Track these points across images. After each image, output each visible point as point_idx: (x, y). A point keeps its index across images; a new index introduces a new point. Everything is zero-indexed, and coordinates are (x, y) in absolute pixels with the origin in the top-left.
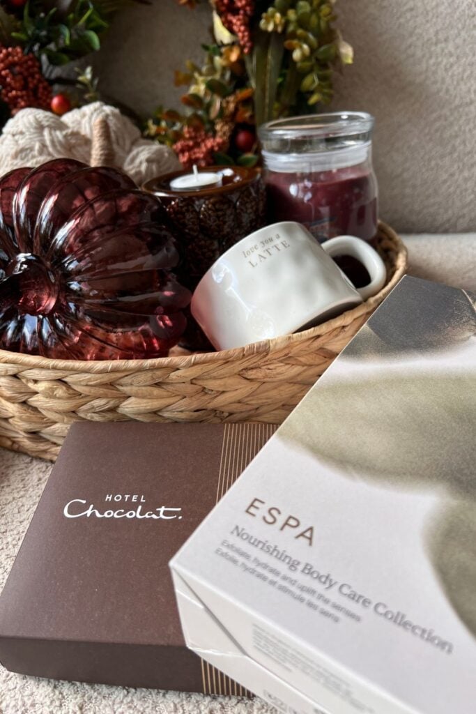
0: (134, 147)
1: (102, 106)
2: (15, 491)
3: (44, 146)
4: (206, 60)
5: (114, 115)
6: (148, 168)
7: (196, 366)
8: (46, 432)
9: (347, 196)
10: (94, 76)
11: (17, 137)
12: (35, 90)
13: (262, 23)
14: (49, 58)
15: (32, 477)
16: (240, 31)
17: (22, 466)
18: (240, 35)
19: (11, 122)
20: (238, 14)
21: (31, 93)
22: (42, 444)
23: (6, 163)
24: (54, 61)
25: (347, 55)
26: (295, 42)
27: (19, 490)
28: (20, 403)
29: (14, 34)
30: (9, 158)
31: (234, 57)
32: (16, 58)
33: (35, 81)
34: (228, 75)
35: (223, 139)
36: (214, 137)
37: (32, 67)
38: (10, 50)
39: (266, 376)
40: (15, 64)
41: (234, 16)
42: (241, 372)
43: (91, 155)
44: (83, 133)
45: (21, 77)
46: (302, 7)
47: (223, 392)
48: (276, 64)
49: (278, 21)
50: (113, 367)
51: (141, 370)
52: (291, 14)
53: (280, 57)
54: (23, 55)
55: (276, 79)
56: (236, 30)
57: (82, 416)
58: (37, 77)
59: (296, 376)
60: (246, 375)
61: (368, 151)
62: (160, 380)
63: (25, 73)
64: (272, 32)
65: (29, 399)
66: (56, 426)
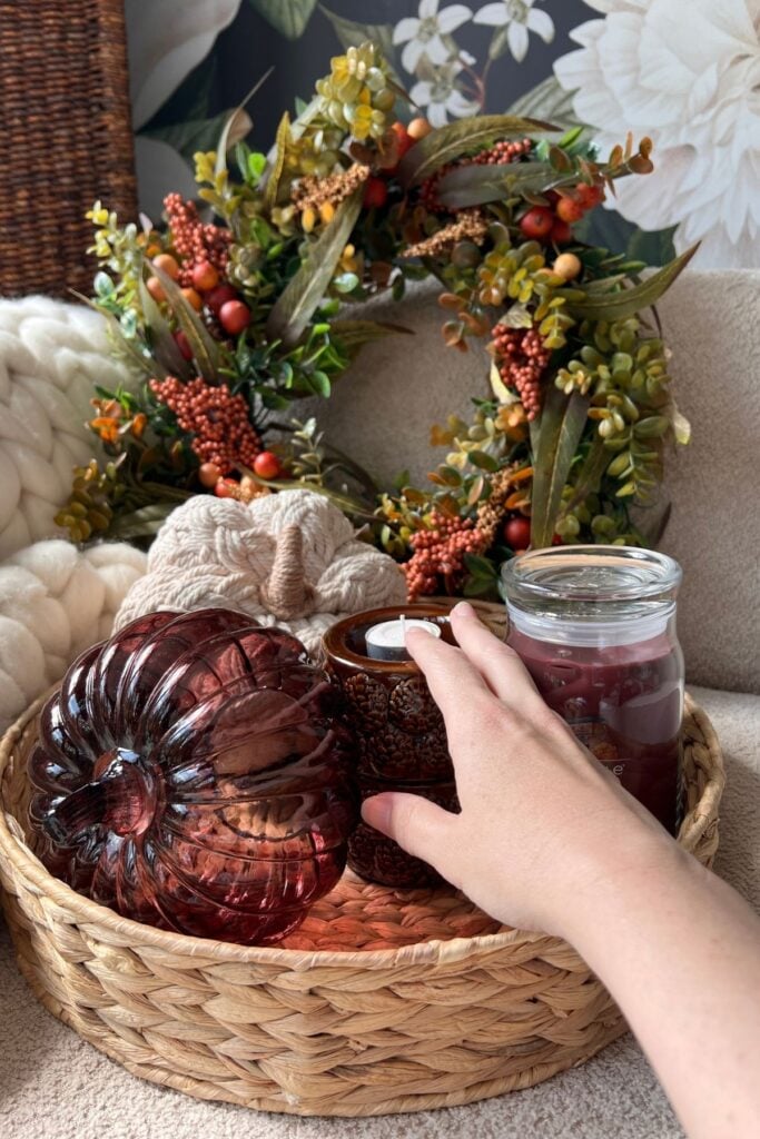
0: (337, 557)
1: (304, 495)
2: (41, 1101)
3: (212, 550)
4: (476, 418)
5: (318, 510)
6: (350, 589)
7: (316, 971)
8: (103, 1012)
10: (317, 431)
11: (180, 534)
12: (236, 445)
13: (559, 381)
14: (264, 399)
15: (72, 1079)
16: (524, 389)
17: (66, 1054)
18: (524, 395)
19: (179, 511)
20: (526, 365)
21: (230, 446)
22: (96, 1028)
23: (159, 568)
24: (269, 403)
25: (683, 433)
26: (603, 411)
27: (46, 1100)
28: (74, 964)
29: (220, 370)
30: (164, 561)
31: (513, 421)
32: (218, 402)
33: (239, 432)
34: (502, 444)
35: (484, 531)
36: (472, 527)
37: (238, 411)
38: (212, 390)
39: (431, 997)
40: (216, 408)
41: (519, 368)
42: (392, 987)
43: (271, 570)
44: (270, 533)
45: (220, 424)
46: (620, 361)
47: (358, 1013)
48: (572, 437)
49: (580, 381)
50: (196, 950)
51: (237, 963)
52: (603, 371)
53: (582, 426)
54: (229, 396)
55: (570, 459)
56: (520, 388)
57: (154, 1003)
58: (242, 425)
59: (487, 999)
60: (400, 991)
61: (669, 620)
62: (262, 982)
63: (228, 420)
64: (572, 392)
65: (87, 963)
66: (118, 1009)
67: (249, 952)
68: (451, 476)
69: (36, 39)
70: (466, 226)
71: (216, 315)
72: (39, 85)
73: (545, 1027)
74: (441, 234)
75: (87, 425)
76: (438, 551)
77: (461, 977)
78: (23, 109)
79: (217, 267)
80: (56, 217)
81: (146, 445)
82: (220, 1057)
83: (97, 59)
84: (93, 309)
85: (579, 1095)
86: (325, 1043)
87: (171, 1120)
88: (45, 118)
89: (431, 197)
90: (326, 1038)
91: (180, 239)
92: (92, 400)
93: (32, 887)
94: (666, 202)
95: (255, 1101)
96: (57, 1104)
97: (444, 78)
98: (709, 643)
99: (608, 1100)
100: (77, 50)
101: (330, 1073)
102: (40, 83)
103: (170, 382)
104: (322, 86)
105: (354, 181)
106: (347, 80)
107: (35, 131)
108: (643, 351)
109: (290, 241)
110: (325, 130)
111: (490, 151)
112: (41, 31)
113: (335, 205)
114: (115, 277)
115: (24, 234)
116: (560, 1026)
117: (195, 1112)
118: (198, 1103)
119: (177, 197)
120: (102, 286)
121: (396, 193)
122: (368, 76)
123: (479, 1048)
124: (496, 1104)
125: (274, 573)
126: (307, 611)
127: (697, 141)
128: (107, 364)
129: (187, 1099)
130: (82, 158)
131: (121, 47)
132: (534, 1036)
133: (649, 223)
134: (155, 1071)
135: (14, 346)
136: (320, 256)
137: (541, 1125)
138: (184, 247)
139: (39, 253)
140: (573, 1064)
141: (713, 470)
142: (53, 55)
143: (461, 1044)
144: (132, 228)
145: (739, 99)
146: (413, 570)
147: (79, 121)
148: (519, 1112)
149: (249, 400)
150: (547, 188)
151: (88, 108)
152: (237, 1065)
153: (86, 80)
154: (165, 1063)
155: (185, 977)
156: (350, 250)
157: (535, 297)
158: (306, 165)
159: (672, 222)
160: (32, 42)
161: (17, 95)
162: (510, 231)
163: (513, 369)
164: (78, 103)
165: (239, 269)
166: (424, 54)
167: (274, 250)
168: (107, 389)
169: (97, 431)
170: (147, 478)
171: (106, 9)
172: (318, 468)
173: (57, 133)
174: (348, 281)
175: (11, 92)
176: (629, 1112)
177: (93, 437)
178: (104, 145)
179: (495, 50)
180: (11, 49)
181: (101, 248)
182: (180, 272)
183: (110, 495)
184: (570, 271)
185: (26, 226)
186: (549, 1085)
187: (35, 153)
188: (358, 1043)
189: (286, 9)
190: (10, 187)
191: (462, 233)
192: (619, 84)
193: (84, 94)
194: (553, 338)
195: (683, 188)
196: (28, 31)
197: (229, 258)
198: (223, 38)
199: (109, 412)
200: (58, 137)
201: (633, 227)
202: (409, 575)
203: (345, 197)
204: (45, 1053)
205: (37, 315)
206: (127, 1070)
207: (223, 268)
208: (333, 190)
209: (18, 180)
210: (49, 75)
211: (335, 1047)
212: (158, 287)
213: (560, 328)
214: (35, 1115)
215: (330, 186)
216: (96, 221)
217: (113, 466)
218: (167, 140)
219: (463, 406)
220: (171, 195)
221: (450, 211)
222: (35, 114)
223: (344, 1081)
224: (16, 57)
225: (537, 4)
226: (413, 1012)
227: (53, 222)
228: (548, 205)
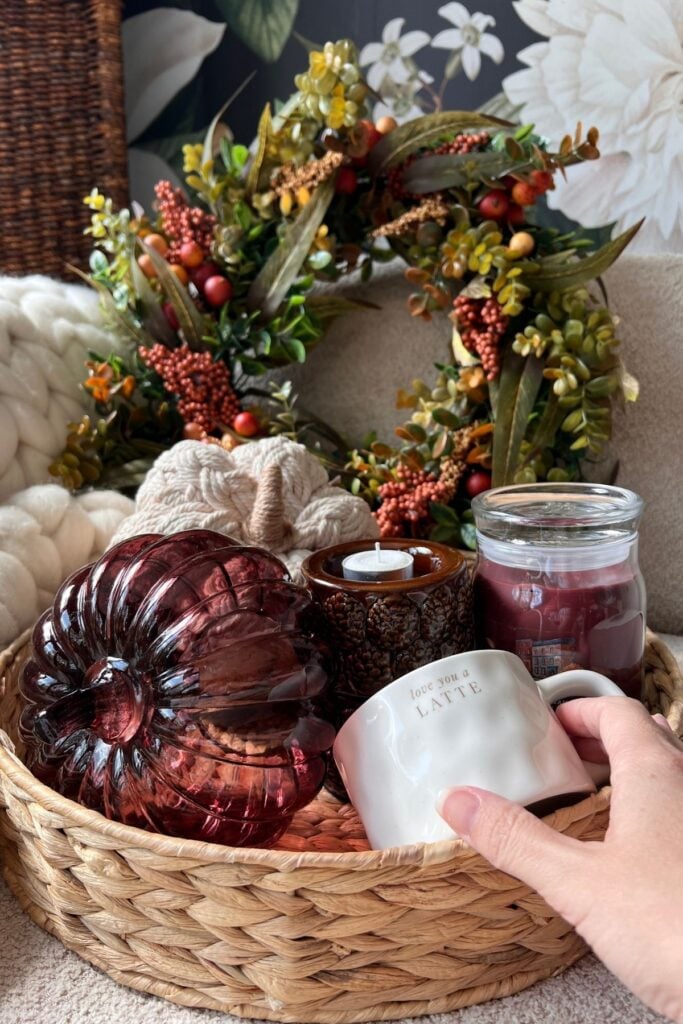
0: (314, 498)
1: (283, 442)
2: (25, 1005)
3: (197, 489)
4: (439, 382)
5: (296, 455)
6: (326, 527)
7: (304, 872)
8: (89, 919)
9: (595, 607)
10: (292, 394)
11: (167, 475)
12: (219, 404)
13: (516, 345)
14: (245, 366)
15: (56, 985)
16: (484, 352)
17: (50, 961)
18: (484, 357)
19: (165, 455)
20: (485, 331)
21: (213, 407)
22: (81, 935)
23: (148, 505)
24: (248, 369)
25: (631, 391)
26: (557, 371)
27: (30, 1005)
28: (60, 870)
29: (204, 338)
30: (152, 499)
31: (474, 382)
32: (202, 366)
33: (221, 394)
34: (464, 403)
35: (447, 483)
36: (435, 480)
37: (220, 376)
38: (197, 355)
39: (415, 901)
40: (199, 372)
41: (479, 334)
42: (376, 889)
43: (253, 507)
44: (251, 475)
45: (203, 387)
46: (572, 328)
47: (342, 916)
48: (529, 395)
49: (536, 344)
50: (184, 850)
51: (223, 863)
52: (557, 336)
53: (537, 386)
54: (211, 361)
55: (527, 415)
56: (480, 351)
57: (139, 908)
58: (224, 388)
59: (469, 904)
60: (384, 894)
61: (632, 547)
62: (248, 883)
63: (210, 383)
64: (528, 356)
65: (73, 868)
66: (102, 915)
67: (234, 853)
68: (417, 433)
69: (42, 56)
70: (430, 209)
71: (201, 290)
72: (43, 97)
73: (525, 934)
74: (406, 215)
75: (80, 386)
76: (405, 500)
77: (443, 880)
78: (29, 117)
79: (202, 247)
80: (56, 214)
81: (134, 406)
82: (203, 963)
83: (96, 75)
84: (89, 286)
85: (559, 1002)
86: (310, 946)
88: (48, 126)
89: (397, 185)
90: (309, 942)
91: (169, 222)
92: (86, 363)
93: (21, 793)
94: (605, 202)
95: (238, 1008)
96: (40, 1009)
97: (405, 95)
99: (588, 1005)
100: (78, 67)
101: (313, 978)
102: (44, 95)
103: (158, 349)
104: (300, 79)
105: (328, 167)
106: (324, 73)
107: (38, 137)
108: (593, 319)
109: (269, 224)
110: (302, 123)
111: (451, 143)
112: (47, 49)
113: (311, 190)
114: (110, 257)
115: (28, 229)
116: (540, 933)
117: (178, 1017)
118: (180, 1010)
119: (167, 184)
120: (97, 263)
121: (364, 184)
122: (342, 71)
123: (459, 954)
124: (476, 1010)
125: (256, 510)
126: (285, 547)
127: (633, 148)
128: (100, 334)
129: (169, 1006)
130: (81, 162)
131: (117, 65)
132: (513, 944)
133: (589, 222)
134: (138, 978)
135: (15, 314)
136: (296, 236)
138: (172, 229)
139: (39, 246)
140: (551, 974)
141: (657, 430)
142: (57, 71)
143: (444, 950)
144: (125, 213)
145: (669, 111)
146: (382, 518)
147: (79, 129)
148: (501, 1018)
149: (230, 367)
150: (503, 174)
151: (87, 118)
152: (221, 970)
153: (85, 93)
154: (149, 969)
155: (172, 880)
156: (324, 230)
157: (494, 269)
158: (285, 153)
159: (610, 220)
160: (38, 59)
161: (23, 106)
162: (470, 212)
163: (474, 335)
164: (78, 114)
165: (222, 247)
166: (387, 75)
167: (255, 232)
168: (100, 355)
169: (89, 392)
170: (134, 435)
171: (104, 31)
172: (293, 428)
173: (58, 139)
174: (322, 258)
175: (18, 102)
176: (610, 1016)
177: (86, 398)
178: (100, 151)
180: (20, 64)
181: (96, 230)
182: (169, 251)
183: (101, 452)
184: (524, 247)
185: (29, 222)
186: (529, 993)
187: (38, 157)
188: (342, 947)
189: (265, 36)
190: (15, 186)
191: (426, 214)
192: (561, 99)
193: (83, 106)
194: (511, 305)
195: (622, 189)
196: (34, 50)
197: (213, 238)
198: (209, 63)
199: (101, 374)
200: (59, 143)
201: (575, 225)
202: (379, 522)
203: (320, 182)
204: (29, 960)
205: (37, 290)
206: (110, 978)
207: (208, 248)
208: (309, 176)
209: (22, 180)
210: (53, 88)
211: (319, 951)
212: (149, 264)
213: (517, 296)
215: (307, 173)
216: (93, 206)
217: (103, 423)
218: (156, 151)
220: (161, 183)
221: (414, 197)
222: (39, 122)
223: (327, 986)
224: (23, 71)
225: (488, 30)
226: (396, 916)
227: (53, 218)
228: (504, 188)
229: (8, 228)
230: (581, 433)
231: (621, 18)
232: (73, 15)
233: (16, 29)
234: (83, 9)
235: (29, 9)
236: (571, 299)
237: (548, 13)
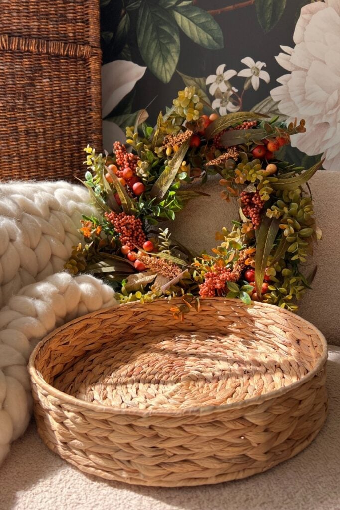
4: (234, 228)
8: (70, 443)
10: (169, 233)
12: (137, 237)
13: (267, 214)
14: (149, 220)
16: (253, 217)
18: (252, 219)
20: (254, 207)
21: (134, 238)
22: (68, 451)
24: (151, 222)
25: (319, 234)
26: (285, 226)
28: (59, 423)
29: (132, 209)
31: (249, 229)
32: (130, 221)
33: (138, 233)
34: (244, 239)
35: (236, 274)
36: (230, 272)
37: (138, 225)
38: (128, 216)
39: (198, 432)
40: (129, 224)
41: (251, 208)
42: (183, 426)
45: (131, 230)
46: (293, 206)
47: (169, 438)
48: (272, 236)
49: (276, 213)
50: (105, 410)
51: (121, 415)
52: (286, 210)
53: (276, 232)
54: (135, 219)
55: (272, 245)
56: (251, 216)
57: (90, 437)
58: (140, 230)
59: (222, 435)
60: (186, 429)
62: (131, 423)
63: (134, 229)
64: (273, 217)
65: (65, 421)
66: (75, 441)
69: (67, 84)
70: (231, 154)
71: (131, 188)
72: (67, 101)
73: (248, 451)
74: (221, 156)
75: (78, 230)
76: (215, 279)
78: (60, 110)
79: (133, 170)
80: (70, 151)
81: (101, 238)
82: (116, 460)
83: (90, 92)
84: (83, 185)
87: (96, 493)
88: (68, 114)
89: (217, 143)
90: (156, 449)
91: (119, 159)
92: (81, 220)
93: (44, 392)
94: (317, 145)
97: (226, 97)
98: (334, 326)
100: (82, 88)
101: (158, 465)
102: (68, 101)
103: (112, 214)
104: (175, 102)
105: (187, 137)
106: (184, 99)
107: (64, 118)
108: (302, 202)
109: (161, 160)
110: (176, 118)
111: (241, 125)
112: (69, 81)
113: (179, 146)
114: (93, 173)
115: (57, 157)
116: (255, 450)
119: (119, 142)
120: (88, 176)
121: (203, 142)
123: (219, 458)
127: (330, 120)
128: (87, 206)
129: (102, 485)
130: (82, 129)
131: (99, 87)
132: (244, 454)
133: (310, 153)
134: (89, 468)
135: (52, 199)
136: (173, 165)
137: (247, 502)
138: (120, 162)
139: (62, 165)
142: (73, 90)
143: (213, 456)
144: (101, 155)
147: (81, 115)
149: (143, 221)
150: (263, 139)
151: (85, 110)
152: (122, 463)
153: (85, 99)
154: (94, 464)
155: (102, 423)
156: (184, 163)
157: (257, 181)
158: (168, 131)
159: (320, 153)
161: (58, 105)
162: (248, 155)
163: (249, 209)
164: (81, 108)
165: (141, 169)
166: (218, 88)
167: (155, 163)
168: (87, 216)
169: (82, 233)
170: (101, 251)
171: (94, 73)
172: (169, 247)
173: (72, 119)
174: (183, 176)
175: (56, 104)
177: (81, 235)
178: (90, 124)
179: (246, 86)
180: (57, 88)
181: (89, 162)
182: (118, 171)
183: (86, 258)
184: (272, 170)
185: (58, 154)
187: (64, 127)
188: (170, 452)
189: (164, 72)
190: (53, 140)
191: (229, 156)
192: (297, 99)
193: (84, 105)
194: (266, 197)
195: (325, 139)
196: (63, 81)
197: (137, 166)
198: (139, 83)
199: (87, 225)
200: (73, 121)
201: (304, 154)
203: (183, 143)
205: (62, 188)
206: (78, 469)
207: (135, 170)
208: (178, 140)
209: (57, 137)
210: (71, 98)
211: (160, 453)
212: (109, 177)
213: (268, 192)
214: (42, 491)
216: (87, 152)
217: (87, 246)
218: (115, 122)
219: (229, 224)
220: (116, 142)
221: (225, 148)
222: (65, 112)
223: (164, 469)
224: (59, 91)
225: (263, 69)
226: (192, 438)
227: (69, 153)
228: (264, 145)
229: (50, 157)
230: (296, 253)
231: (324, 63)
232: (80, 66)
233: (56, 73)
234: (84, 64)
235: (62, 64)
236: (293, 193)
237: (290, 61)
